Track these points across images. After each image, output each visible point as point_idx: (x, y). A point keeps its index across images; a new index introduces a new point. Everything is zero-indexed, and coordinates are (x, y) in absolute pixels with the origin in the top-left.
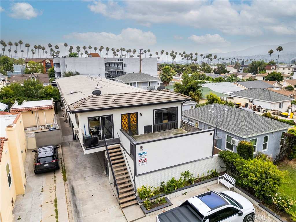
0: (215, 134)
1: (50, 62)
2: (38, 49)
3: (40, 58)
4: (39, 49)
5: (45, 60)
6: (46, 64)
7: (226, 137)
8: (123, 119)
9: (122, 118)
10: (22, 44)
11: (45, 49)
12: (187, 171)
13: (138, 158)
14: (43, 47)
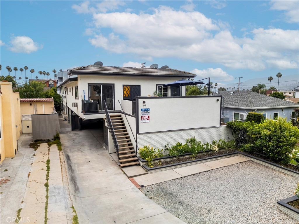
0: (222, 114)
1: (53, 84)
2: (42, 74)
3: (43, 79)
4: (44, 75)
5: (48, 81)
6: (49, 84)
7: (233, 115)
8: (125, 91)
9: (124, 89)
10: (27, 69)
11: (49, 74)
12: (193, 138)
13: (140, 115)
14: (48, 73)
